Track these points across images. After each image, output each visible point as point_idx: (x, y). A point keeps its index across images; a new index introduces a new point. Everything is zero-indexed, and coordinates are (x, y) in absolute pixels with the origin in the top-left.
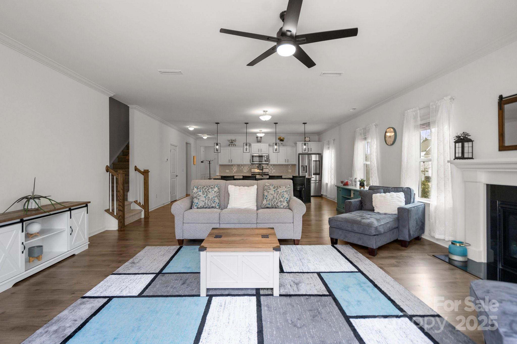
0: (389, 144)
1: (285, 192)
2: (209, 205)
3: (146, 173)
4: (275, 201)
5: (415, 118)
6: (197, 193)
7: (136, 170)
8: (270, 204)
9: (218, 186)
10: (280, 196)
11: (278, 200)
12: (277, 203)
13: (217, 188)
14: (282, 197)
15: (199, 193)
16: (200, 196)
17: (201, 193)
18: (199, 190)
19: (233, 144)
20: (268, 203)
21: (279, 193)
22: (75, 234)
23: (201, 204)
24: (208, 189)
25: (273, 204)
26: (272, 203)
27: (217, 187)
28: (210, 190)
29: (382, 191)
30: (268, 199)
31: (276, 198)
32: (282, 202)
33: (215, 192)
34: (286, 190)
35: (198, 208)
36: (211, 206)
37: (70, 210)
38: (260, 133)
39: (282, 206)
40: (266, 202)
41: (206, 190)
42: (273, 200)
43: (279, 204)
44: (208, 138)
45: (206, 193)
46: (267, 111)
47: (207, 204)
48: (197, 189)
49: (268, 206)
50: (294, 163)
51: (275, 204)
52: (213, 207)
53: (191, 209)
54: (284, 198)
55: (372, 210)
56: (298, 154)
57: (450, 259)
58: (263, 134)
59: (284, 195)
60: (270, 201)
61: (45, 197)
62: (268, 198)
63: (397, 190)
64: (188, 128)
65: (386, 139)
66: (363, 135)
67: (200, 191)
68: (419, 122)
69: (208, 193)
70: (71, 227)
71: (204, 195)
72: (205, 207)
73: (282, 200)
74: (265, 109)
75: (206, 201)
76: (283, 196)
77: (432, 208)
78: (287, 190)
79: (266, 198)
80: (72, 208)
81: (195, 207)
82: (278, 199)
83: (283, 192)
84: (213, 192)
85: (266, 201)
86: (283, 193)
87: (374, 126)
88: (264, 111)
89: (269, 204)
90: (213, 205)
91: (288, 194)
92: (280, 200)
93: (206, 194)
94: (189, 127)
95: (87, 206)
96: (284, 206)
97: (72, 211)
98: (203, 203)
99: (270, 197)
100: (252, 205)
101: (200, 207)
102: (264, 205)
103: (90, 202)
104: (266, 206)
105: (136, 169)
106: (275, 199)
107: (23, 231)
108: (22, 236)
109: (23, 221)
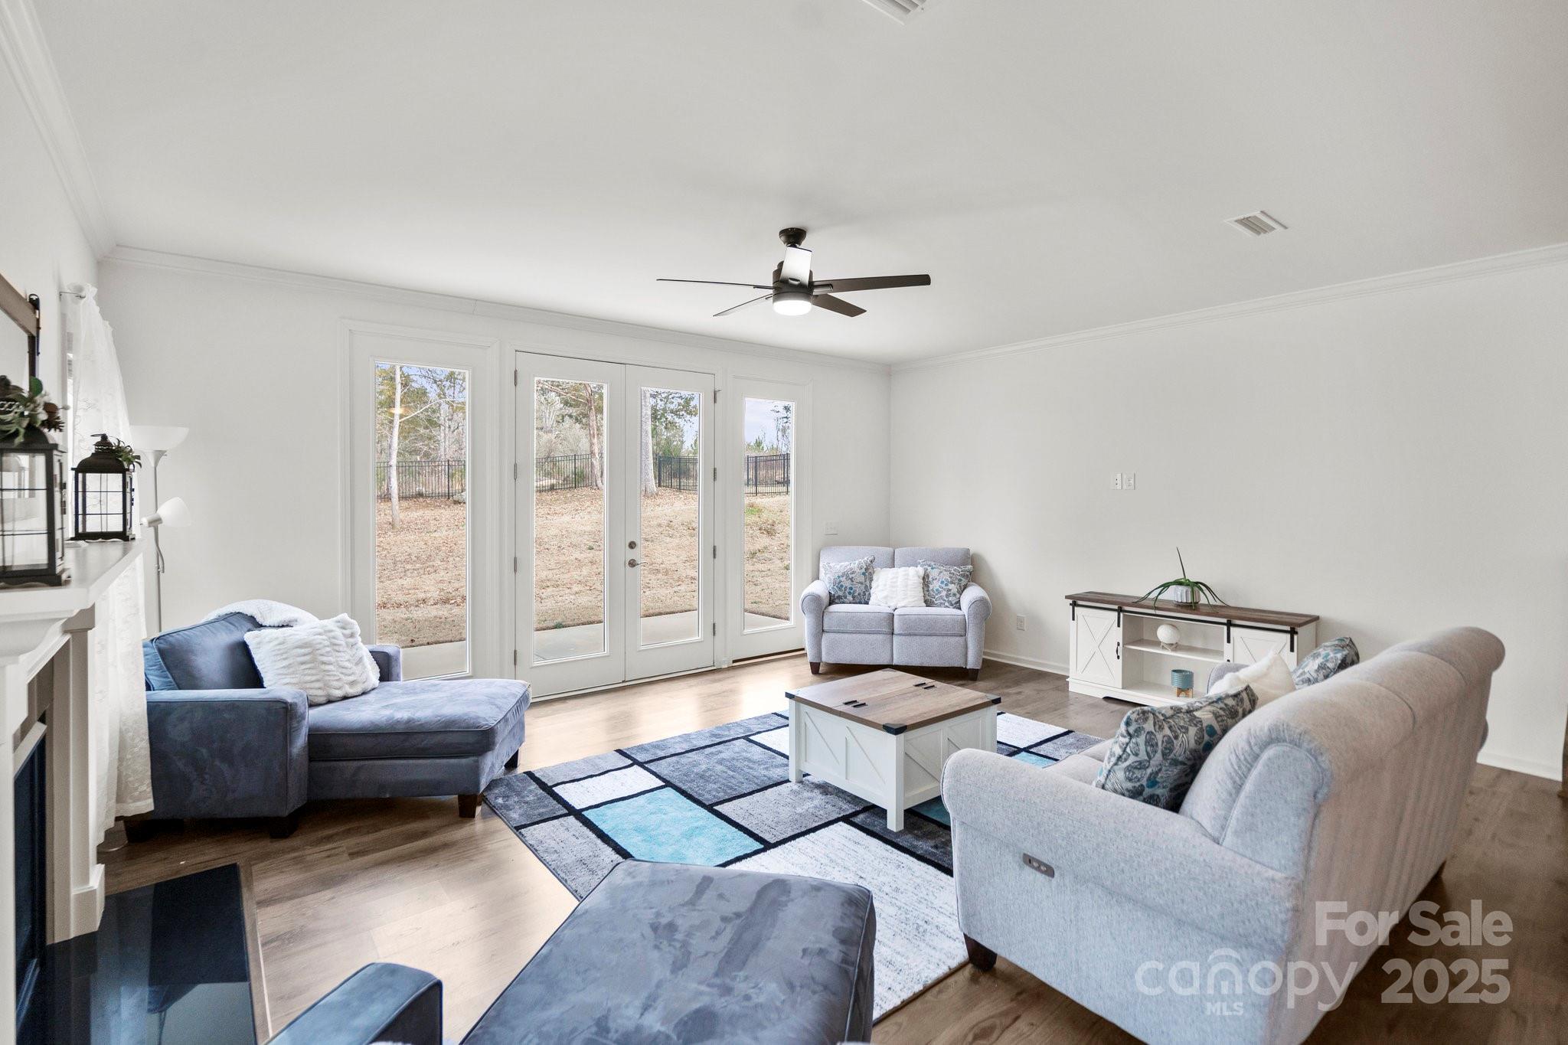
37: (1229, 624)
80: (1235, 622)
95: (1292, 632)
97: (1232, 629)
107: (1119, 626)
108: (1118, 634)
109: (1120, 610)
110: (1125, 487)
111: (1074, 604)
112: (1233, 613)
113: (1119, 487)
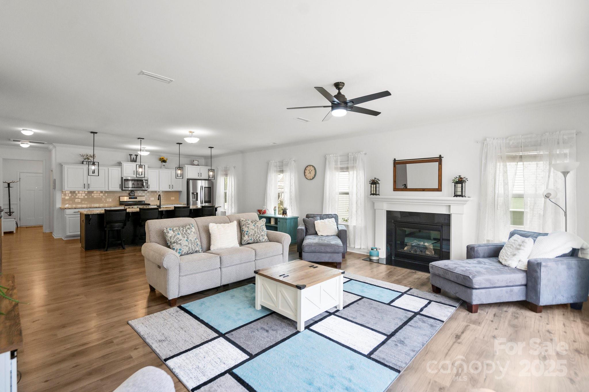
0: (309, 179)
2: (194, 249)
4: (257, 236)
5: (336, 162)
6: (176, 237)
8: (253, 239)
11: (260, 234)
12: (259, 238)
15: (178, 236)
16: (180, 240)
17: (180, 237)
18: (177, 233)
20: (250, 238)
21: (259, 227)
23: (185, 250)
24: (186, 230)
25: (256, 239)
26: (254, 238)
27: (192, 226)
28: (189, 231)
29: (319, 218)
30: (250, 235)
36: (195, 250)
38: (145, 151)
39: (264, 240)
40: (248, 238)
41: (185, 232)
42: (255, 235)
43: (261, 238)
45: (186, 235)
47: (191, 249)
48: (173, 231)
49: (250, 241)
50: (179, 189)
51: (257, 238)
52: (196, 252)
55: (316, 234)
56: (186, 180)
57: (370, 259)
58: (148, 153)
59: (263, 229)
60: (253, 236)
62: (249, 233)
63: (328, 216)
65: (306, 174)
66: (278, 167)
67: (179, 234)
68: (339, 166)
69: (188, 235)
71: (184, 238)
73: (263, 233)
74: (192, 130)
75: (190, 246)
77: (351, 228)
79: (247, 234)
82: (259, 233)
84: (192, 233)
85: (248, 236)
87: (293, 162)
88: (191, 132)
89: (251, 240)
90: (197, 249)
92: (261, 234)
93: (186, 237)
94: (23, 130)
96: (265, 240)
98: (187, 248)
99: (251, 232)
100: (234, 242)
101: (185, 253)
102: (246, 241)
104: (248, 242)
106: (257, 234)
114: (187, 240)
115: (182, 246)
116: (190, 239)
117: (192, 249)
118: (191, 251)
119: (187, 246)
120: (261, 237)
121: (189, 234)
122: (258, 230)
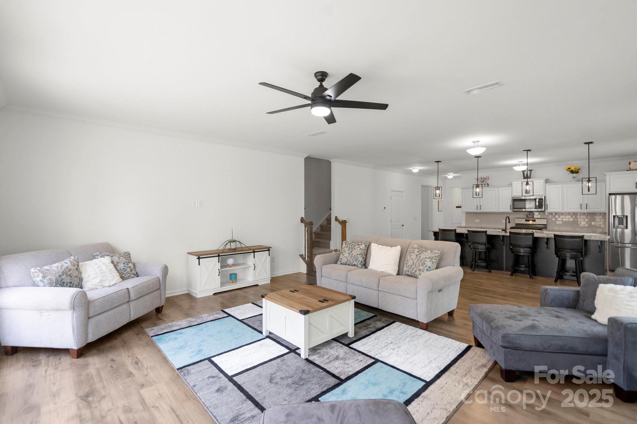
1: (428, 259)
2: (352, 262)
3: (343, 223)
7: (336, 221)
9: (366, 243)
10: (420, 263)
11: (417, 268)
12: (416, 271)
13: (363, 246)
14: (422, 265)
19: (485, 183)
22: (258, 270)
23: (344, 260)
24: (355, 246)
25: (412, 272)
26: (411, 270)
27: (364, 244)
31: (416, 265)
32: (421, 271)
33: (361, 249)
34: (430, 255)
35: (341, 264)
37: (254, 252)
38: (519, 165)
41: (353, 246)
42: (412, 267)
44: (454, 177)
46: (479, 141)
50: (602, 210)
52: (355, 265)
53: (336, 263)
54: (424, 266)
56: (608, 195)
59: (425, 262)
60: (410, 267)
61: (238, 241)
64: (411, 171)
70: (254, 264)
72: (347, 263)
73: (421, 268)
75: (349, 258)
76: (425, 264)
78: (432, 256)
79: (406, 263)
80: (255, 251)
81: (339, 263)
82: (417, 266)
83: (426, 258)
84: (359, 249)
86: (424, 260)
90: (355, 263)
91: (433, 262)
92: (419, 268)
93: (351, 250)
94: (413, 169)
95: (269, 250)
97: (255, 253)
98: (346, 260)
100: (392, 269)
101: (344, 263)
103: (271, 248)
105: (336, 219)
106: (414, 266)
107: (219, 262)
108: (218, 265)
109: (219, 256)
110: (199, 205)
111: (199, 258)
112: (255, 248)
113: (197, 205)
114: (349, 253)
115: (344, 257)
116: (352, 253)
117: (350, 262)
118: (349, 263)
119: (346, 258)
120: (418, 271)
121: (355, 249)
122: (417, 262)
